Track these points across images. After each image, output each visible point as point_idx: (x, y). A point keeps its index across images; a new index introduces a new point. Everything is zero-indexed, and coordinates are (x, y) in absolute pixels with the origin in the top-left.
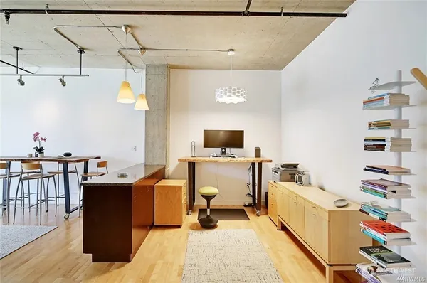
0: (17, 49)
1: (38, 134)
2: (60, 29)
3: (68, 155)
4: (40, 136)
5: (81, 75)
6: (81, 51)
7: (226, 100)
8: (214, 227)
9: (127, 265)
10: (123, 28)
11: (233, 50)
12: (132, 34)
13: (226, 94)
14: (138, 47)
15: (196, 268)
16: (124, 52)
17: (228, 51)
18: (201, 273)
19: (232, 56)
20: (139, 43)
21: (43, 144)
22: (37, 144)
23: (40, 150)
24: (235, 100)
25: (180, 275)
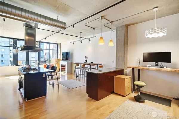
0: (81, 33)
1: (86, 56)
2: (86, 24)
3: (92, 63)
4: (86, 57)
5: (94, 37)
6: (94, 29)
7: (150, 36)
8: (143, 102)
9: (97, 102)
10: (101, 18)
11: (157, 7)
12: (105, 19)
13: (149, 33)
14: (109, 22)
15: (118, 114)
16: (106, 25)
17: (154, 8)
18: (119, 116)
19: (156, 11)
20: (109, 21)
21: (87, 59)
22: (86, 59)
23: (86, 61)
24: (161, 35)
25: (110, 113)
